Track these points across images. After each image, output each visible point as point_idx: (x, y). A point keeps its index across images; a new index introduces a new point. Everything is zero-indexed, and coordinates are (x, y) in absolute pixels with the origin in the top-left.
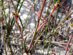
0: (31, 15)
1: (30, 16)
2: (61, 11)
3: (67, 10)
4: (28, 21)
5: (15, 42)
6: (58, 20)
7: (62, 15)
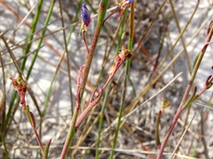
0: (60, 81)
1: (57, 84)
2: (138, 67)
3: (151, 63)
4: (54, 95)
5: (22, 152)
6: (130, 89)
7: (141, 77)
